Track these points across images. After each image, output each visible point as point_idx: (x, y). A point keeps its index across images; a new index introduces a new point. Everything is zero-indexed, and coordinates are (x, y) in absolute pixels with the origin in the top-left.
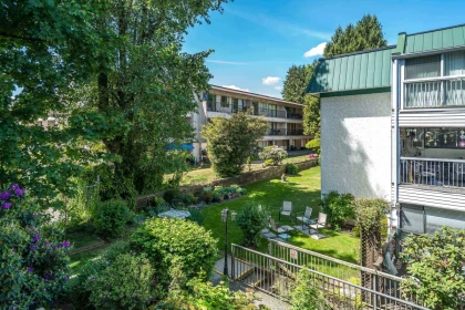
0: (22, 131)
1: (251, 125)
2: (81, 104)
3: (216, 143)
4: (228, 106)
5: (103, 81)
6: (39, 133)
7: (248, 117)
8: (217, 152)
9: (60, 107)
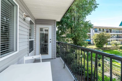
0: (61, 37)
1: (105, 35)
2: (68, 33)
3: (95, 40)
4: (101, 31)
5: (71, 28)
6: (63, 37)
7: (105, 33)
8: (96, 42)
9: (65, 33)
